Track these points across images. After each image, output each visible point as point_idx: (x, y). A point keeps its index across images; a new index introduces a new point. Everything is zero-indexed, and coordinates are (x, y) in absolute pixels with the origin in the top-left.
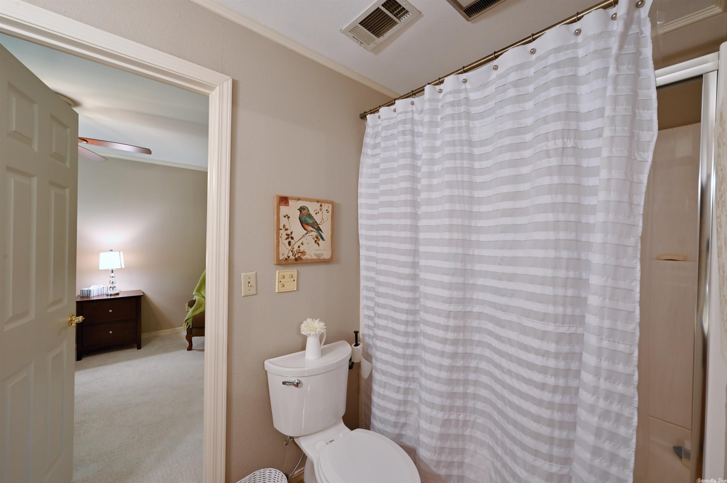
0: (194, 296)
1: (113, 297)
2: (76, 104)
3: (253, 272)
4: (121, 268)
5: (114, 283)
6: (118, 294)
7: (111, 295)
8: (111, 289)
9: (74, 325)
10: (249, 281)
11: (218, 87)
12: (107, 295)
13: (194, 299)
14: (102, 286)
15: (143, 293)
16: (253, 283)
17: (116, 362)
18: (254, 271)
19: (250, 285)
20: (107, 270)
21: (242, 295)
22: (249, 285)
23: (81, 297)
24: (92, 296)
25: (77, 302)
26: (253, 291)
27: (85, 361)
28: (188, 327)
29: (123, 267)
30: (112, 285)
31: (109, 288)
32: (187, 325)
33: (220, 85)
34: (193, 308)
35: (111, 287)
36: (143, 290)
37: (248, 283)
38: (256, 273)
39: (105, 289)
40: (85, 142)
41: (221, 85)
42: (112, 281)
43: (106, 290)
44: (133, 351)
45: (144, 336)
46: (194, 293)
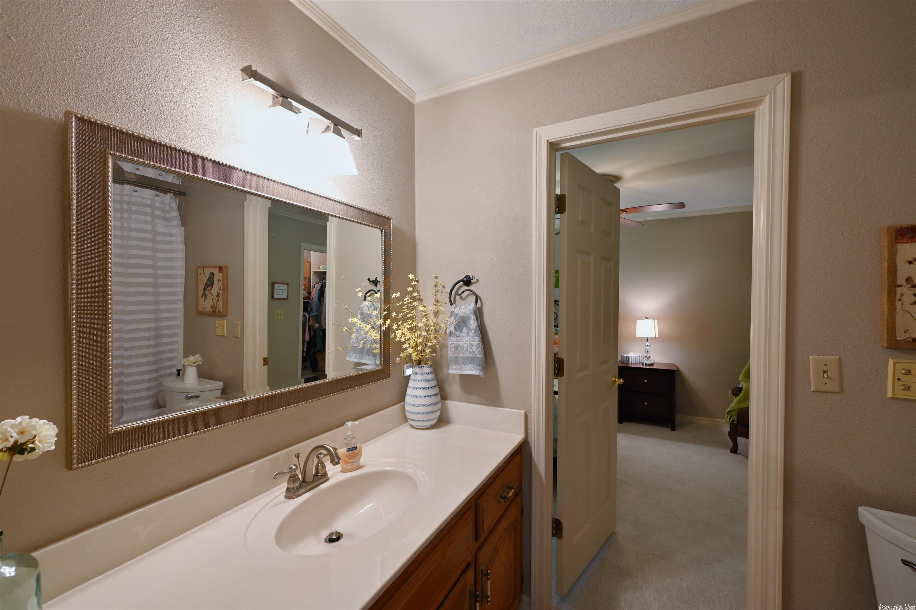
0: (740, 382)
1: (648, 367)
2: (618, 178)
3: (832, 356)
4: (655, 337)
5: (649, 352)
6: (652, 365)
7: (646, 365)
8: (646, 358)
9: (616, 385)
10: (825, 370)
11: (767, 98)
12: (643, 364)
13: (740, 386)
14: (638, 354)
15: (677, 367)
16: (833, 372)
17: (650, 436)
18: (836, 355)
19: (828, 375)
20: (643, 338)
21: (811, 389)
22: (826, 376)
23: (622, 362)
24: (630, 363)
25: (619, 367)
26: (833, 386)
27: (626, 425)
28: (731, 421)
29: (657, 336)
30: (647, 355)
31: (644, 357)
32: (730, 419)
33: (770, 93)
34: (738, 398)
35: (646, 357)
36: (677, 364)
37: (822, 372)
38: (840, 359)
39: (641, 357)
40: (625, 213)
41: (772, 91)
42: (647, 350)
43: (642, 359)
44: (666, 431)
45: (679, 418)
46: (740, 378)
